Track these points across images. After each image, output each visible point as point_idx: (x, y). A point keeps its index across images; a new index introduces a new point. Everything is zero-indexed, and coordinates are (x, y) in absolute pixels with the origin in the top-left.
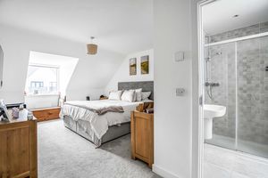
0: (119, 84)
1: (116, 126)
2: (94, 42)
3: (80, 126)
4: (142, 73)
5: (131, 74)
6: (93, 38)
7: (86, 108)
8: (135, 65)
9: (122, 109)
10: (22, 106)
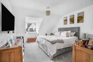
0: (59, 29)
1: (60, 49)
2: (49, 10)
3: (43, 47)
4: (70, 23)
5: (64, 24)
6: (48, 8)
7: (46, 39)
8: (66, 20)
9: (63, 41)
10: (21, 38)
